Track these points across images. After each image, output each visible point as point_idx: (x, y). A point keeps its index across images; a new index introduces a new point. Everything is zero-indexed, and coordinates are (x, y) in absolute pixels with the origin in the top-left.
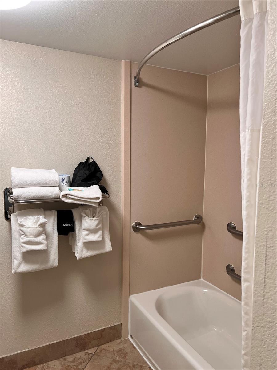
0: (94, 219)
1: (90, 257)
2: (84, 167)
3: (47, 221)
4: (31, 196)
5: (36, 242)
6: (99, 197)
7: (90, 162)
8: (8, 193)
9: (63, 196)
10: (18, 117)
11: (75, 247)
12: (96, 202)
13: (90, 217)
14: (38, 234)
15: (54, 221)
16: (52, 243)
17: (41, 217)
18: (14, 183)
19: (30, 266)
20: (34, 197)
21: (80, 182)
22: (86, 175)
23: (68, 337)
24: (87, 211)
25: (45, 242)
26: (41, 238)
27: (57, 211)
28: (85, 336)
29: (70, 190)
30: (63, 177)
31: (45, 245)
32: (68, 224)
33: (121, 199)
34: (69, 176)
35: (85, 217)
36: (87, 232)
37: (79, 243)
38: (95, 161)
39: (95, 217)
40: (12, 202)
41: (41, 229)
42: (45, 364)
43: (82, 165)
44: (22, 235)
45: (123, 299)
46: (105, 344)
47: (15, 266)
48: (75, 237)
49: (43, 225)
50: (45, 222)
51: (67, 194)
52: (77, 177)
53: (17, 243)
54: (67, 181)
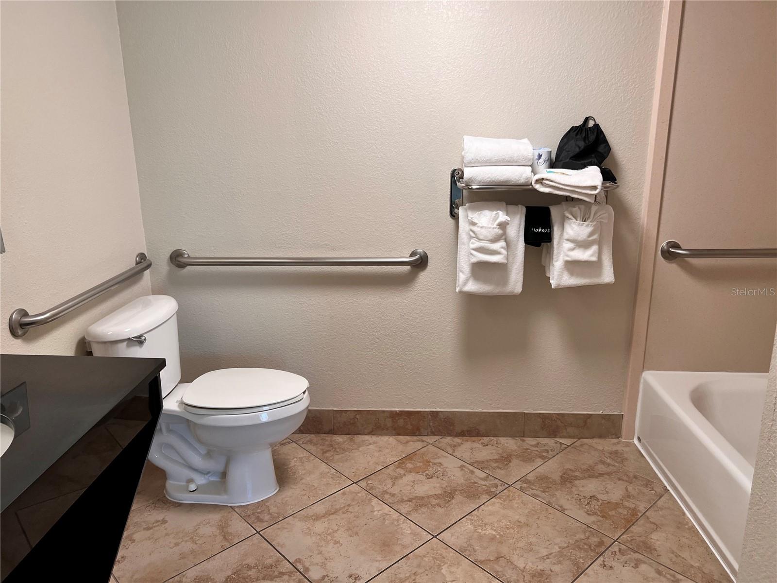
0: (586, 223)
1: (574, 287)
2: (577, 135)
3: (509, 219)
4: (489, 179)
5: (491, 250)
6: (596, 185)
7: (589, 126)
8: (456, 176)
9: (537, 181)
10: (478, 54)
11: (551, 267)
12: (591, 195)
13: (579, 219)
14: (495, 238)
15: (521, 222)
16: (514, 257)
17: (501, 213)
18: (467, 159)
19: (481, 286)
20: (493, 182)
21: (567, 160)
22: (579, 148)
23: (530, 410)
24: (574, 209)
25: (504, 252)
26: (499, 246)
27: (526, 207)
28: (557, 416)
29: (548, 172)
30: (541, 151)
31: (504, 257)
32: (542, 228)
33: (644, 196)
34: (550, 150)
35: (571, 219)
36: (571, 245)
37: (558, 262)
38: (598, 124)
39: (590, 220)
40: (463, 187)
41: (500, 232)
42: (493, 438)
43: (574, 132)
44: (471, 237)
45: (630, 374)
46: (590, 438)
47: (460, 282)
48: (551, 253)
49: (503, 226)
50: (507, 221)
51: (543, 179)
52: (564, 151)
53: (466, 250)
54: (547, 159)
